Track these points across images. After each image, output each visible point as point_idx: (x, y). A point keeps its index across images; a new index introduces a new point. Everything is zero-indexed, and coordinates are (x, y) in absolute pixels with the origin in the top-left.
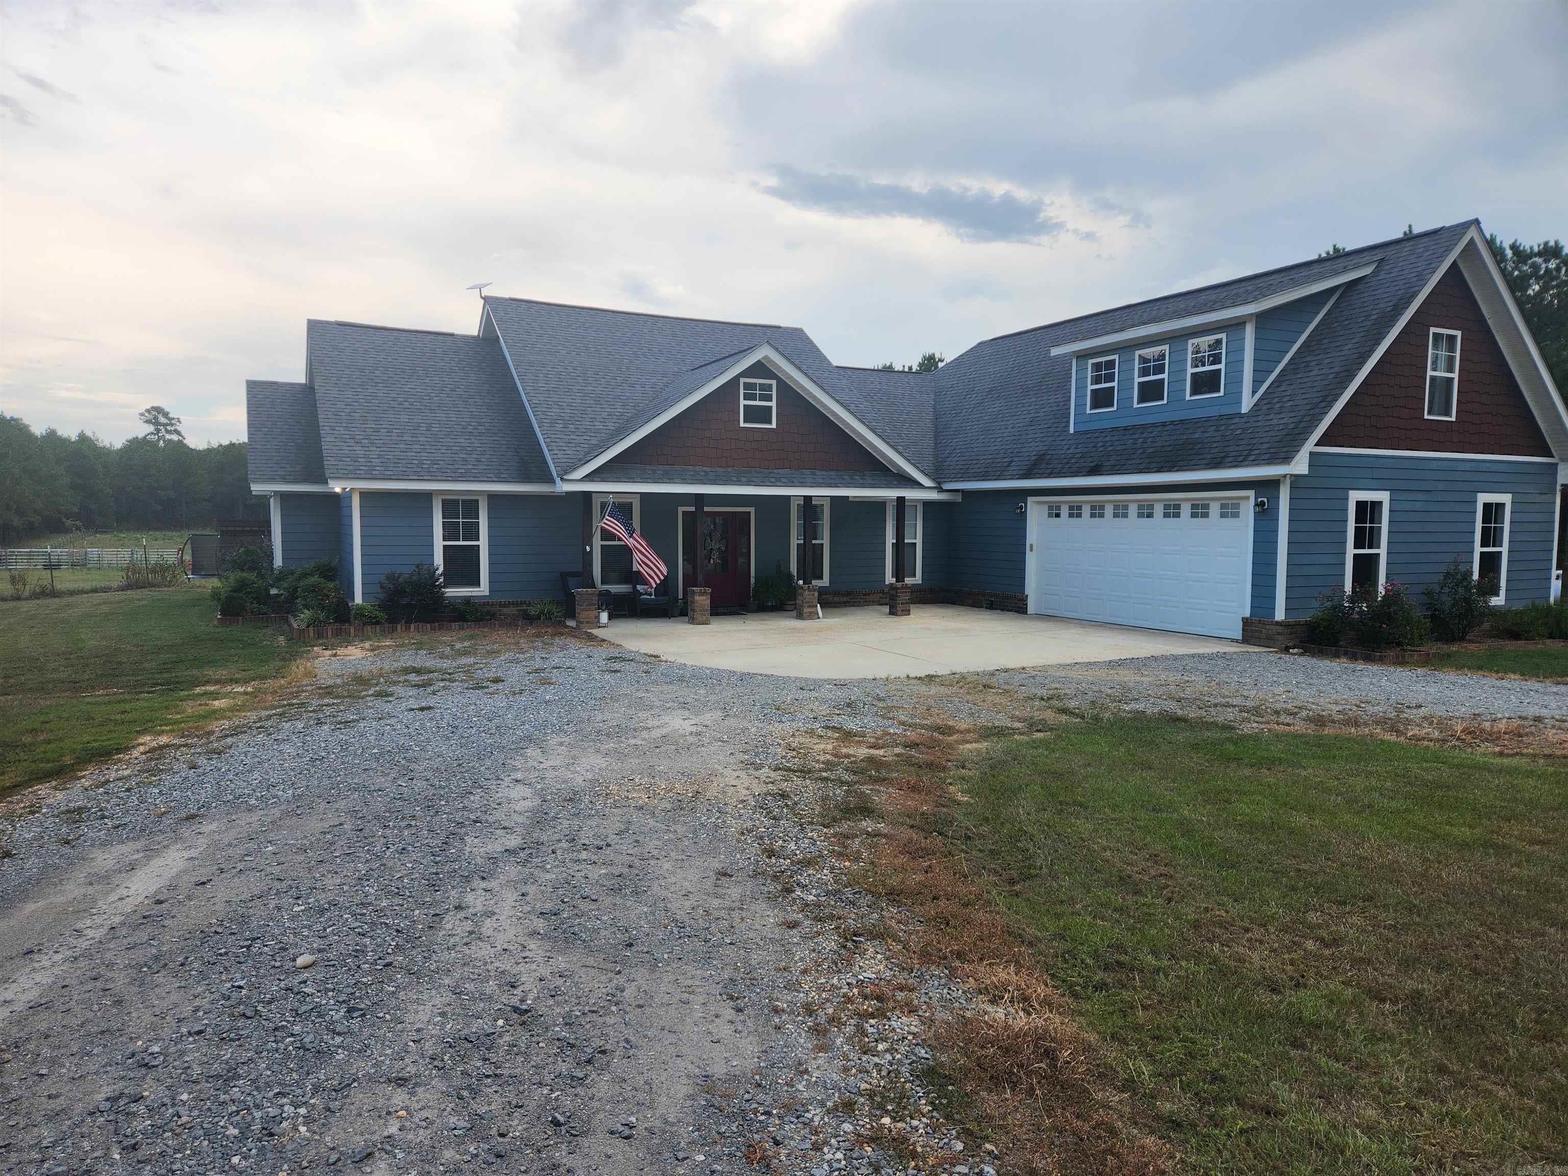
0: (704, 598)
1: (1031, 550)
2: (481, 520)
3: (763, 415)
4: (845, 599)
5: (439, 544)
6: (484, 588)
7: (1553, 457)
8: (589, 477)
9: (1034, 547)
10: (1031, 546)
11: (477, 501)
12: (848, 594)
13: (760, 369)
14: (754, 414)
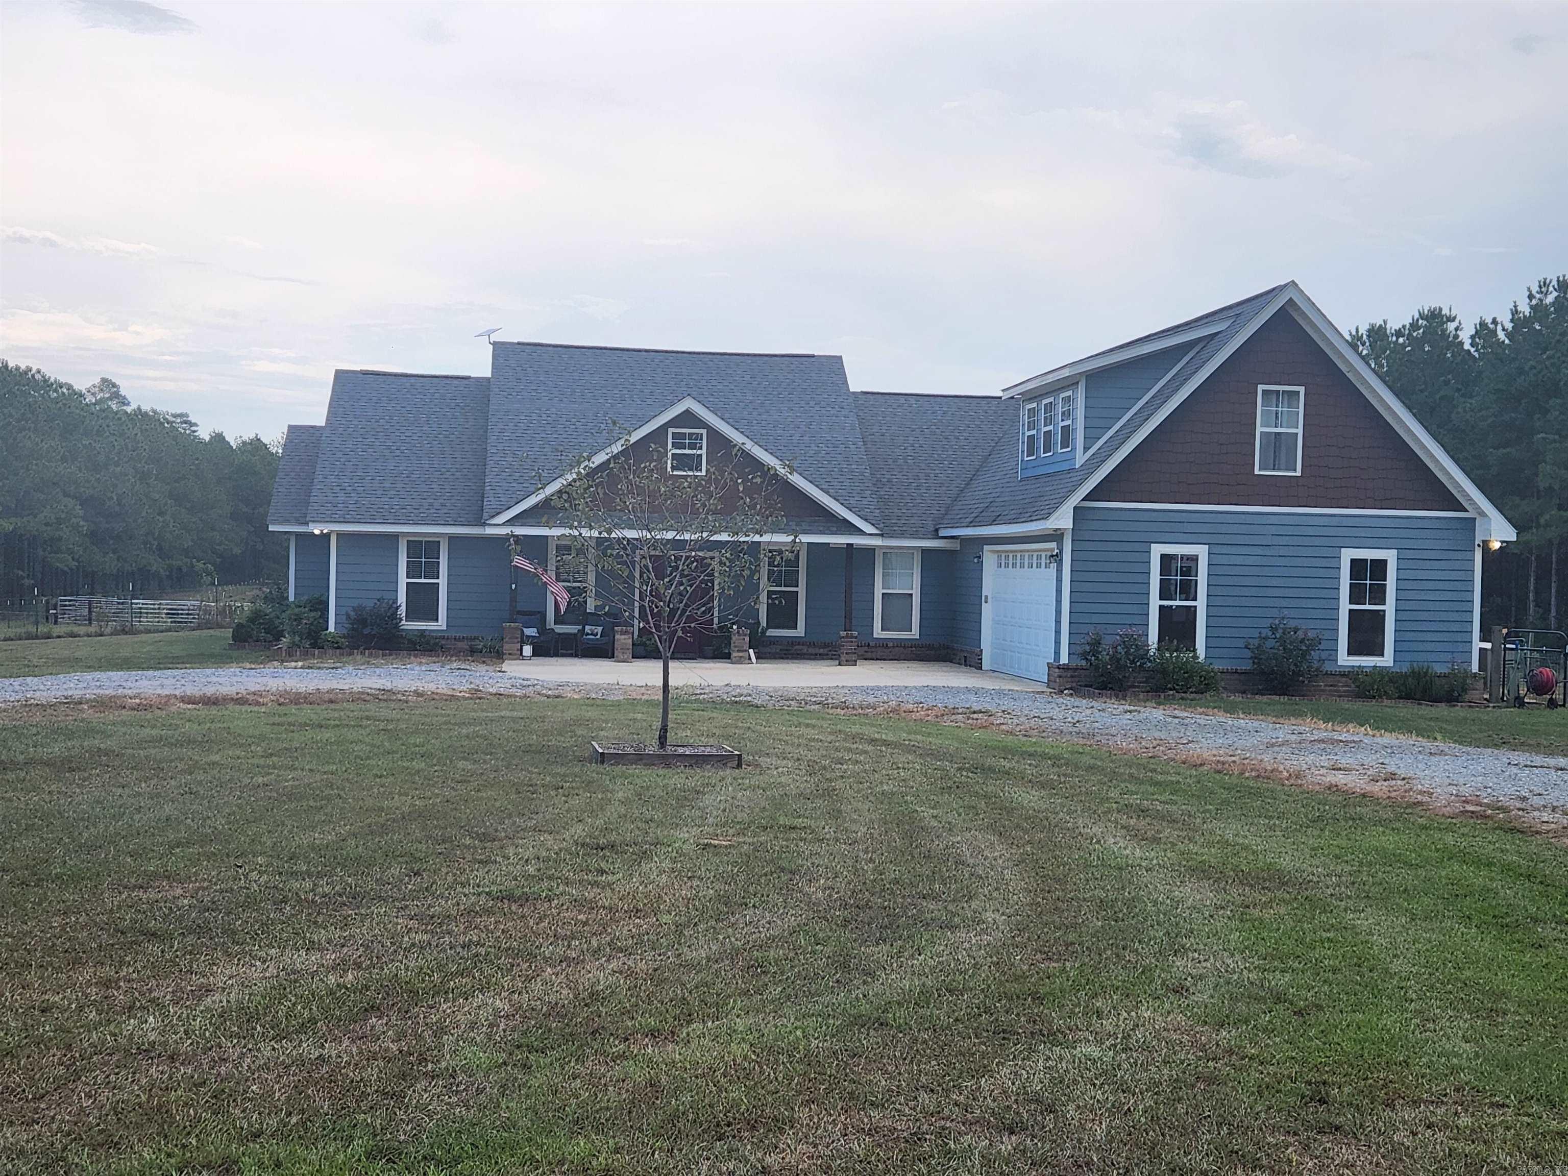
0: (626, 637)
1: (986, 602)
2: (441, 560)
3: (692, 463)
4: (821, 651)
5: (403, 581)
6: (441, 624)
7: (1466, 511)
8: (510, 522)
9: (989, 600)
10: (986, 597)
11: (439, 542)
12: (825, 646)
13: (687, 418)
14: (682, 462)
